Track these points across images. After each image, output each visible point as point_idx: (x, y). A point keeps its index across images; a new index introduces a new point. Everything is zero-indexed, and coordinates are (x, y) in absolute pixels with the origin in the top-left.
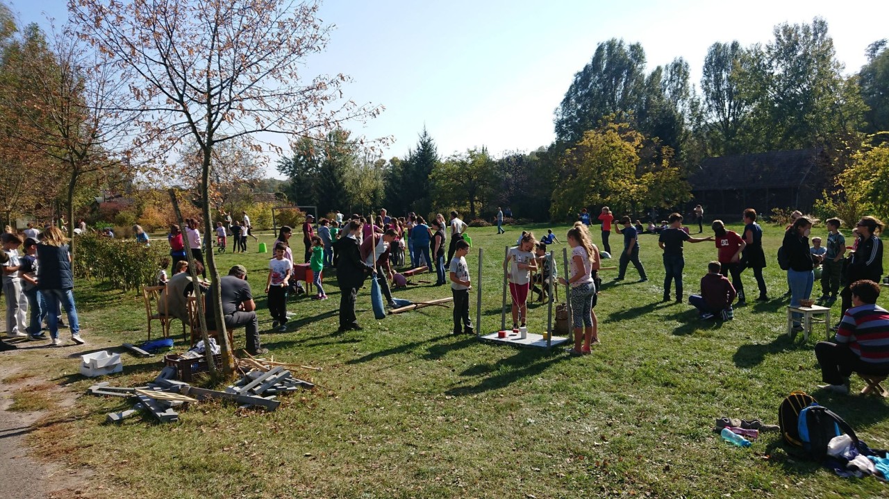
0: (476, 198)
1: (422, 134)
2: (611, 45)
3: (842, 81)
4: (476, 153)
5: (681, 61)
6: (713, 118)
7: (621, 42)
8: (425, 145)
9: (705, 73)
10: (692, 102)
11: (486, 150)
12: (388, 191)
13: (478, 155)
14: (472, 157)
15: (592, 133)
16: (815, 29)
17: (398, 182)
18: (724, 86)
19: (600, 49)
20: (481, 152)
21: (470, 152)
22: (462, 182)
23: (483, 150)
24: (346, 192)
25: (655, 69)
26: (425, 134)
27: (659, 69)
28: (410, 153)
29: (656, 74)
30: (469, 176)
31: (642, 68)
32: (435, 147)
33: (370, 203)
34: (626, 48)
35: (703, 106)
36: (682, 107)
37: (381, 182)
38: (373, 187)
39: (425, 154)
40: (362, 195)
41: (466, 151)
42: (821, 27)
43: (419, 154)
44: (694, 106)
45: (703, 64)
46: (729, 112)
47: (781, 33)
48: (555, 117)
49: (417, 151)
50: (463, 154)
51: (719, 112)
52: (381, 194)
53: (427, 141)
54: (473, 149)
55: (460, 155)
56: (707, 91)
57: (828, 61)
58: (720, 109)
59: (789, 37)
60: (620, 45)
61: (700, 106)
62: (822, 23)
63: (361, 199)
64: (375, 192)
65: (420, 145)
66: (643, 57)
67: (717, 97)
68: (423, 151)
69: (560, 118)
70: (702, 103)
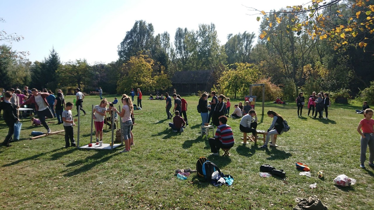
0: (81, 82)
1: (52, 50)
2: (141, 22)
3: (220, 46)
4: (80, 61)
5: (167, 33)
6: (179, 56)
7: (145, 22)
8: (53, 56)
9: (175, 39)
10: (171, 50)
11: (86, 61)
12: (33, 77)
13: (81, 63)
14: (79, 63)
15: (134, 58)
16: (212, 27)
17: (39, 73)
18: (182, 44)
19: (136, 23)
20: (83, 61)
21: (78, 61)
22: (74, 75)
23: (84, 61)
24: (8, 77)
25: (158, 35)
26: (54, 51)
27: (159, 35)
28: (45, 59)
29: (158, 37)
30: (77, 72)
31: (152, 34)
32: (59, 57)
33: (23, 83)
34: (147, 24)
35: (175, 51)
36: (168, 51)
37: (29, 73)
38: (24, 75)
39: (54, 61)
40: (18, 79)
41: (75, 60)
42: (213, 26)
43: (50, 60)
44: (172, 51)
45: (175, 35)
46: (184, 55)
47: (201, 27)
48: (118, 49)
49: (49, 59)
50: (74, 62)
51: (180, 54)
52: (29, 79)
53: (54, 54)
54: (79, 60)
55: (72, 62)
56: (176, 46)
57: (216, 39)
58: (181, 53)
59: (204, 29)
60: (144, 23)
61: (174, 51)
62: (214, 25)
63: (18, 81)
64: (25, 78)
65: (51, 56)
66: (153, 29)
67: (180, 48)
68: (52, 59)
69: (120, 50)
70: (175, 50)
